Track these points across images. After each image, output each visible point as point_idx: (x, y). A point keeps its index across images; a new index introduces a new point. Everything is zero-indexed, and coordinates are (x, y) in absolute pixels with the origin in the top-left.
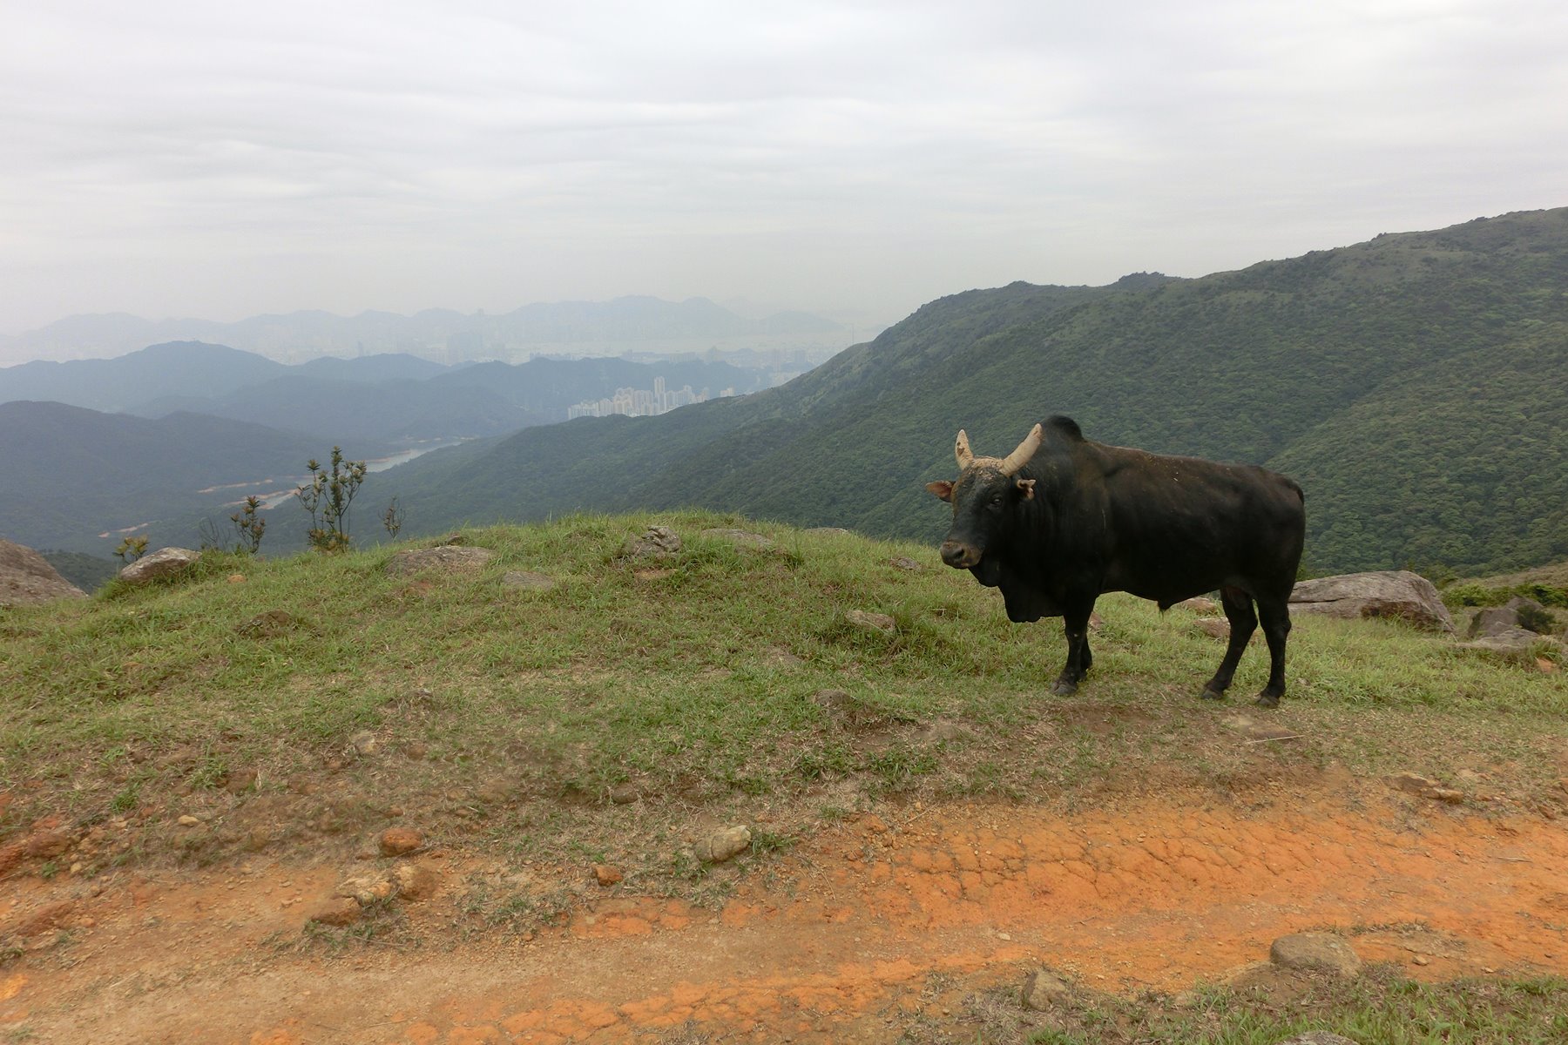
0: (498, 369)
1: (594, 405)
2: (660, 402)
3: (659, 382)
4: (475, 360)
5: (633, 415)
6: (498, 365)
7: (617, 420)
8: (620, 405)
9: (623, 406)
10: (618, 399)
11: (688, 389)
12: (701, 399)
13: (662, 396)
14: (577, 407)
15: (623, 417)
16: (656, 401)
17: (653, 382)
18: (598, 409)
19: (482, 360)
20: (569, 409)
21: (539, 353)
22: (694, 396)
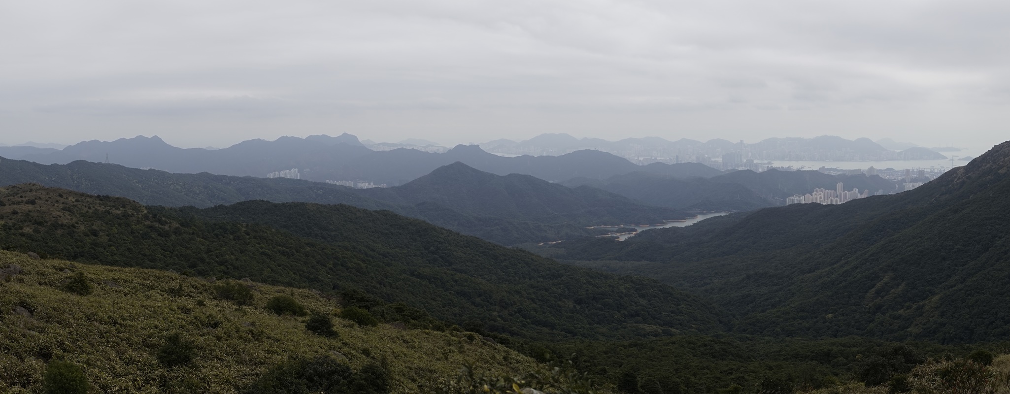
0: (749, 174)
1: (801, 197)
2: (840, 197)
3: (840, 186)
4: (737, 168)
5: (824, 204)
6: (749, 172)
7: (815, 206)
8: (816, 198)
9: (818, 199)
10: (816, 195)
11: (856, 190)
12: (864, 196)
13: (841, 194)
14: (792, 198)
15: (819, 204)
16: (837, 197)
17: (836, 185)
18: (804, 199)
19: (740, 169)
20: (787, 199)
21: (772, 166)
22: (859, 195)
